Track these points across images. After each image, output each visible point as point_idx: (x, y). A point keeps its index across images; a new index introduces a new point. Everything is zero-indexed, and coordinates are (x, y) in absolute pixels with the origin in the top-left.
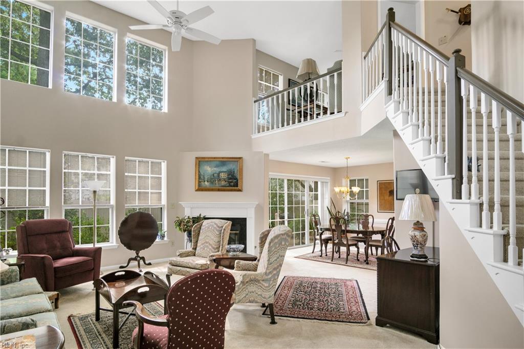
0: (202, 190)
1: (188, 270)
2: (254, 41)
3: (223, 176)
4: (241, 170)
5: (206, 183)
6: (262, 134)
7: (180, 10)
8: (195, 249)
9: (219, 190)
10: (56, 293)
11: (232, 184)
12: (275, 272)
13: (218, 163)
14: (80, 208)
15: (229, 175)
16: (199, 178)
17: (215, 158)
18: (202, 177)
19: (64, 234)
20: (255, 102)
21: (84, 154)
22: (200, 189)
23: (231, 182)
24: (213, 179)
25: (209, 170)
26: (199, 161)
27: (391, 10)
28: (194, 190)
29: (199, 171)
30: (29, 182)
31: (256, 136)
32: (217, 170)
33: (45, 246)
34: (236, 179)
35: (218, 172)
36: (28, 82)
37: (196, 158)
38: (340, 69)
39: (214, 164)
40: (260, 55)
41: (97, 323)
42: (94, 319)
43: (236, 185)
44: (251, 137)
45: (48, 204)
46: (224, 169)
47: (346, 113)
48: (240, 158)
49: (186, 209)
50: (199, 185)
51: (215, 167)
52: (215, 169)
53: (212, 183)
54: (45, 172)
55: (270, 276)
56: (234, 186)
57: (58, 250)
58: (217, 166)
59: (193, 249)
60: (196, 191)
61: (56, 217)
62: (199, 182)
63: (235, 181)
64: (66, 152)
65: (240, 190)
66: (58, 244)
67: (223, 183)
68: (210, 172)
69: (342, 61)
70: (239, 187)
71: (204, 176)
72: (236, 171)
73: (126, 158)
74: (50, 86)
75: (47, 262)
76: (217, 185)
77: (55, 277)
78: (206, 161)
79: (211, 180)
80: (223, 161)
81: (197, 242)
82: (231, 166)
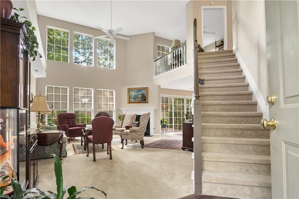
0: (130, 103)
1: (117, 132)
2: (154, 33)
3: (139, 96)
4: (147, 93)
5: (132, 100)
6: (157, 76)
7: (112, 29)
8: (122, 125)
9: (138, 103)
10: (69, 137)
11: (143, 100)
12: (143, 129)
13: (137, 90)
14: (80, 110)
15: (142, 96)
16: (129, 97)
17: (136, 88)
18: (130, 97)
19: (73, 119)
20: (154, 61)
21: (81, 88)
22: (130, 102)
23: (143, 99)
24: (136, 97)
25: (133, 94)
26: (129, 90)
27: (195, 19)
28: (127, 103)
29: (129, 95)
30: (62, 99)
31: (155, 77)
32: (137, 94)
33: (66, 122)
34: (145, 97)
35: (137, 95)
36: (61, 61)
37: (128, 89)
38: (186, 44)
39: (136, 91)
40: (157, 39)
41: (81, 146)
42: (81, 145)
43: (145, 100)
44: (153, 78)
45: (68, 108)
46: (140, 93)
47: (188, 64)
48: (147, 88)
49: (124, 111)
50: (129, 101)
51: (136, 92)
52: (136, 93)
53: (135, 99)
54: (67, 95)
55: (141, 130)
56: (144, 101)
57: (71, 125)
58: (137, 92)
59: (121, 125)
60: (128, 103)
61: (71, 112)
62: (129, 99)
63: (145, 98)
64: (75, 88)
65: (147, 103)
66: (71, 122)
67: (139, 99)
68: (134, 94)
69: (186, 41)
70: (147, 101)
71: (131, 96)
72: (145, 94)
73: (98, 89)
74: (69, 62)
75: (66, 127)
76: (137, 101)
77: (69, 133)
78: (133, 90)
79: (134, 98)
80: (139, 90)
81: (123, 122)
82: (143, 92)
